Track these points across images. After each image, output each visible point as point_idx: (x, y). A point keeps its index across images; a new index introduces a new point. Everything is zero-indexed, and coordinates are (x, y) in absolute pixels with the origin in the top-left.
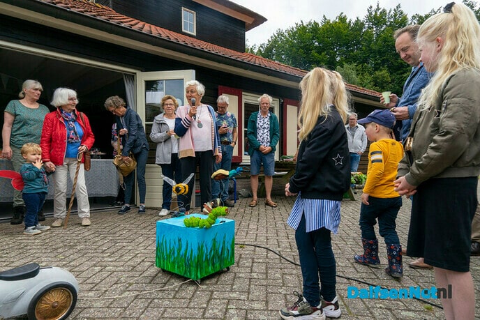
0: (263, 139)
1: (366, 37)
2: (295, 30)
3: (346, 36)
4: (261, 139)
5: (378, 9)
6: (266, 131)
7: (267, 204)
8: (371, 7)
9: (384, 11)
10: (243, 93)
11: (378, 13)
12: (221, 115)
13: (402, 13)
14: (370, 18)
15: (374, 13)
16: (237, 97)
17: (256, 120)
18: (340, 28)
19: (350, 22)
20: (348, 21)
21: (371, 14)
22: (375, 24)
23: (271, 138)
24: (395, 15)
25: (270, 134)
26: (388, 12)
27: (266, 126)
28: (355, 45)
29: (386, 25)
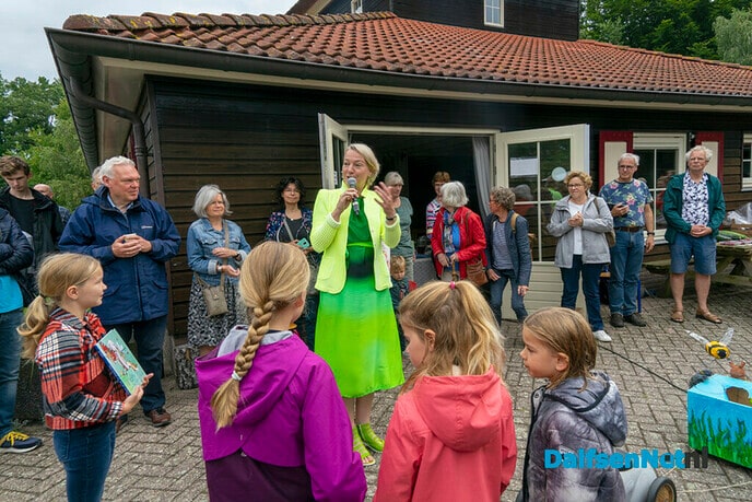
0: (696, 218)
4: (692, 218)
6: (700, 204)
7: (701, 316)
10: (635, 135)
12: (624, 184)
16: (625, 144)
17: (683, 187)
23: (711, 215)
25: (709, 209)
27: (700, 196)
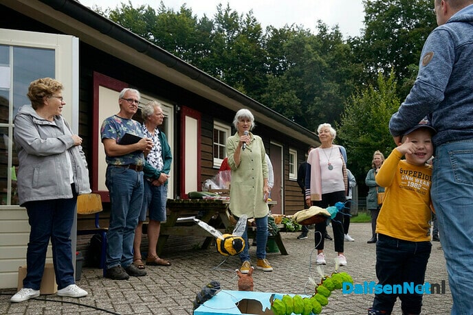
1: (217, 42)
2: (121, 12)
3: (192, 34)
5: (229, 9)
8: (221, 5)
9: (235, 14)
11: (229, 15)
12: (127, 120)
13: (255, 20)
14: (219, 19)
15: (224, 13)
18: (184, 23)
19: (195, 18)
20: (193, 16)
21: (221, 13)
22: (227, 28)
24: (248, 22)
26: (239, 15)
28: (203, 49)
29: (239, 31)
